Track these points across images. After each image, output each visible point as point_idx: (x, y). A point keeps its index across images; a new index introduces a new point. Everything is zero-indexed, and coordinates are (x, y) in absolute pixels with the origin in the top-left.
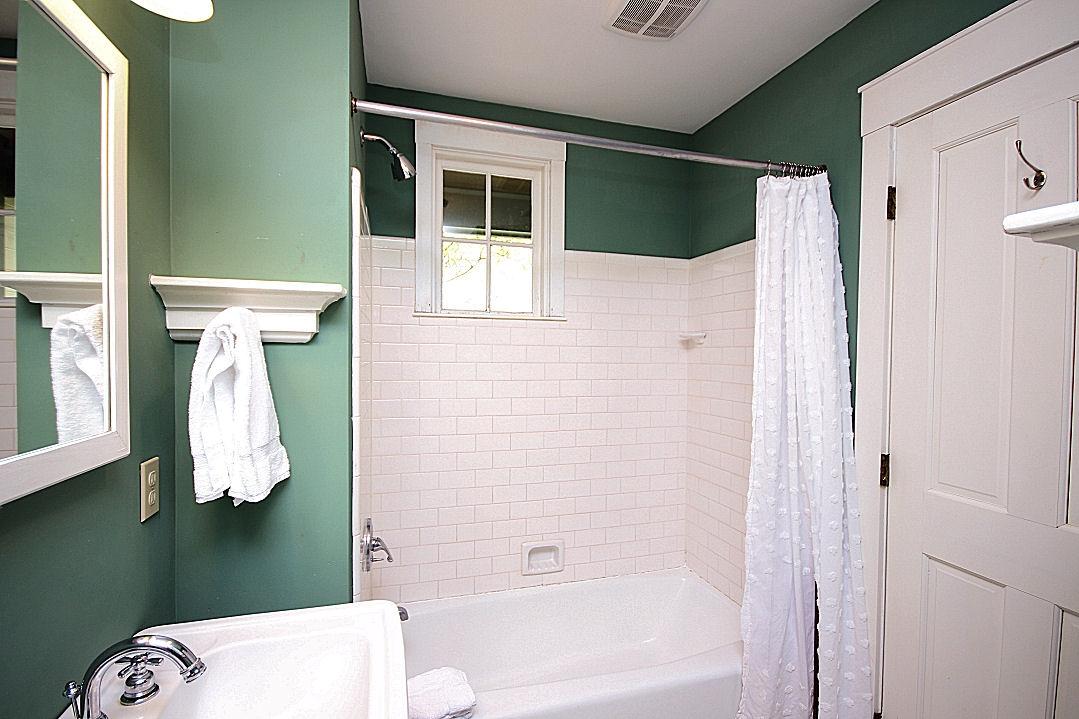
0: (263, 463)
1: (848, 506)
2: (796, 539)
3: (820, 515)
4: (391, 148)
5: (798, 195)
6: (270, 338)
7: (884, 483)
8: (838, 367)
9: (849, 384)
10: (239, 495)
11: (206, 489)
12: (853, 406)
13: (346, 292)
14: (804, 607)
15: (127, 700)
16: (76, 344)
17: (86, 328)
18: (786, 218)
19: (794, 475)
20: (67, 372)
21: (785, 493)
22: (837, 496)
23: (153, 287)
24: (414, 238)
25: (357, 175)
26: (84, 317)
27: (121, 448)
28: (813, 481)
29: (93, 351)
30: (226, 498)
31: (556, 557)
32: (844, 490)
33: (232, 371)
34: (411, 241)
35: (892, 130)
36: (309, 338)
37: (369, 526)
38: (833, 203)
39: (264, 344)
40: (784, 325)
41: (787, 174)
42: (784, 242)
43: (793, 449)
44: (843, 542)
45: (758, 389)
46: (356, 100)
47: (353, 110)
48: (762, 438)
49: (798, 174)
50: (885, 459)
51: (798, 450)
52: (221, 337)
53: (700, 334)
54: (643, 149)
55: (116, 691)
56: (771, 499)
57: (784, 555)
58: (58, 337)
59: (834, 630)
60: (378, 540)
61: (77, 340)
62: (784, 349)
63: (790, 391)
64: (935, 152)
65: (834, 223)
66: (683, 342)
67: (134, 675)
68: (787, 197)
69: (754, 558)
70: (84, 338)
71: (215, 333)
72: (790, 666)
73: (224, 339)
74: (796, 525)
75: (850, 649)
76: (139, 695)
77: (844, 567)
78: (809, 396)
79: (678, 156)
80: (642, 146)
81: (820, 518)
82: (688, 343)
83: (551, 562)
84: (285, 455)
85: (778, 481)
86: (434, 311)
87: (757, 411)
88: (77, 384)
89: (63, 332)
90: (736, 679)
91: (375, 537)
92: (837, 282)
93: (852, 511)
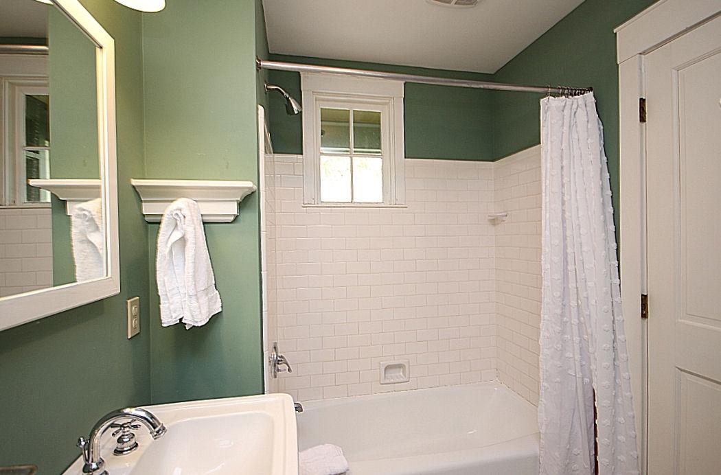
0: (204, 300)
1: (617, 333)
2: (578, 357)
3: (596, 340)
4: (285, 94)
5: (571, 109)
6: (207, 219)
7: (644, 316)
8: (606, 231)
9: (615, 244)
10: (189, 322)
11: (168, 318)
12: (618, 259)
13: (255, 187)
14: (585, 407)
15: (118, 452)
16: (87, 223)
17: (93, 213)
18: (563, 126)
19: (574, 312)
20: (82, 242)
21: (568, 324)
22: (607, 326)
23: (134, 187)
24: (302, 154)
25: (261, 110)
26: (91, 206)
27: (114, 289)
28: (589, 315)
29: (97, 228)
30: (181, 324)
31: (404, 372)
32: (613, 322)
33: (183, 240)
34: (300, 156)
35: (640, 57)
36: (232, 218)
37: (275, 348)
38: (598, 113)
39: (204, 223)
40: (563, 203)
41: (563, 94)
42: (562, 144)
43: (573, 292)
44: (614, 360)
45: (546, 249)
46: (260, 61)
47: (259, 67)
48: (550, 284)
49: (571, 95)
50: (644, 298)
51: (577, 294)
52: (176, 217)
53: (503, 214)
54: (457, 82)
55: (110, 447)
56: (558, 329)
57: (569, 368)
58: (76, 220)
59: (609, 424)
60: (281, 357)
61: (87, 221)
62: (564, 221)
63: (569, 250)
64: (674, 71)
65: (599, 128)
66: (490, 220)
67: (123, 435)
68: (563, 111)
69: (547, 371)
70: (92, 220)
71: (172, 215)
72: (575, 450)
73: (178, 218)
74: (577, 347)
75: (621, 438)
76: (125, 449)
77: (615, 378)
78: (584, 253)
79: (482, 86)
80: (456, 80)
81: (596, 342)
82: (494, 221)
83: (400, 375)
84: (219, 296)
85: (562, 315)
86: (316, 204)
87: (546, 265)
88: (88, 249)
89: (78, 216)
90: (536, 459)
91: (279, 355)
92: (603, 169)
93: (619, 337)
